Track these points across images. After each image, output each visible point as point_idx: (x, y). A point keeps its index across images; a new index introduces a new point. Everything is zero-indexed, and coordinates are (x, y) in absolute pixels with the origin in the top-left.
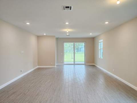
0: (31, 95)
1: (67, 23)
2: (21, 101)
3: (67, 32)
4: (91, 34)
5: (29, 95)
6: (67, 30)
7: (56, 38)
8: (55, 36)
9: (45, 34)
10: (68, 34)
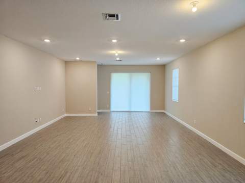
0: (51, 161)
1: (114, 41)
2: (34, 170)
3: (117, 55)
4: (158, 59)
5: (49, 161)
6: (117, 52)
7: (98, 65)
8: (95, 62)
9: (78, 59)
10: (118, 59)
